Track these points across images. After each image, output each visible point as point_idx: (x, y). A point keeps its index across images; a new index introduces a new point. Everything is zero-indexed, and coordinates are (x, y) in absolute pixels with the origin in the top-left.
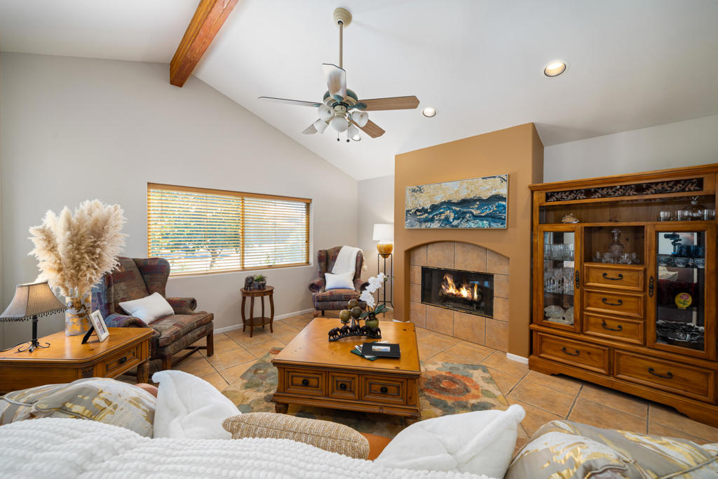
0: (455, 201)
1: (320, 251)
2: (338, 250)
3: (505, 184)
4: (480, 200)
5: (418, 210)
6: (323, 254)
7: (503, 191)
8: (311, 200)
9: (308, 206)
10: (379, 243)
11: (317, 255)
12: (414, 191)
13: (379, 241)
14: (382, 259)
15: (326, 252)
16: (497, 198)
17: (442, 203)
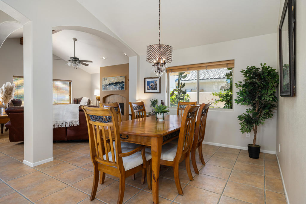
0: (114, 83)
1: (75, 99)
2: (81, 99)
3: (124, 79)
4: (119, 82)
5: (106, 85)
6: (76, 100)
7: (124, 81)
8: (71, 81)
9: (70, 83)
10: (97, 96)
11: (73, 100)
12: (105, 79)
13: (96, 95)
14: (97, 101)
15: (77, 99)
16: (123, 82)
17: (112, 83)
